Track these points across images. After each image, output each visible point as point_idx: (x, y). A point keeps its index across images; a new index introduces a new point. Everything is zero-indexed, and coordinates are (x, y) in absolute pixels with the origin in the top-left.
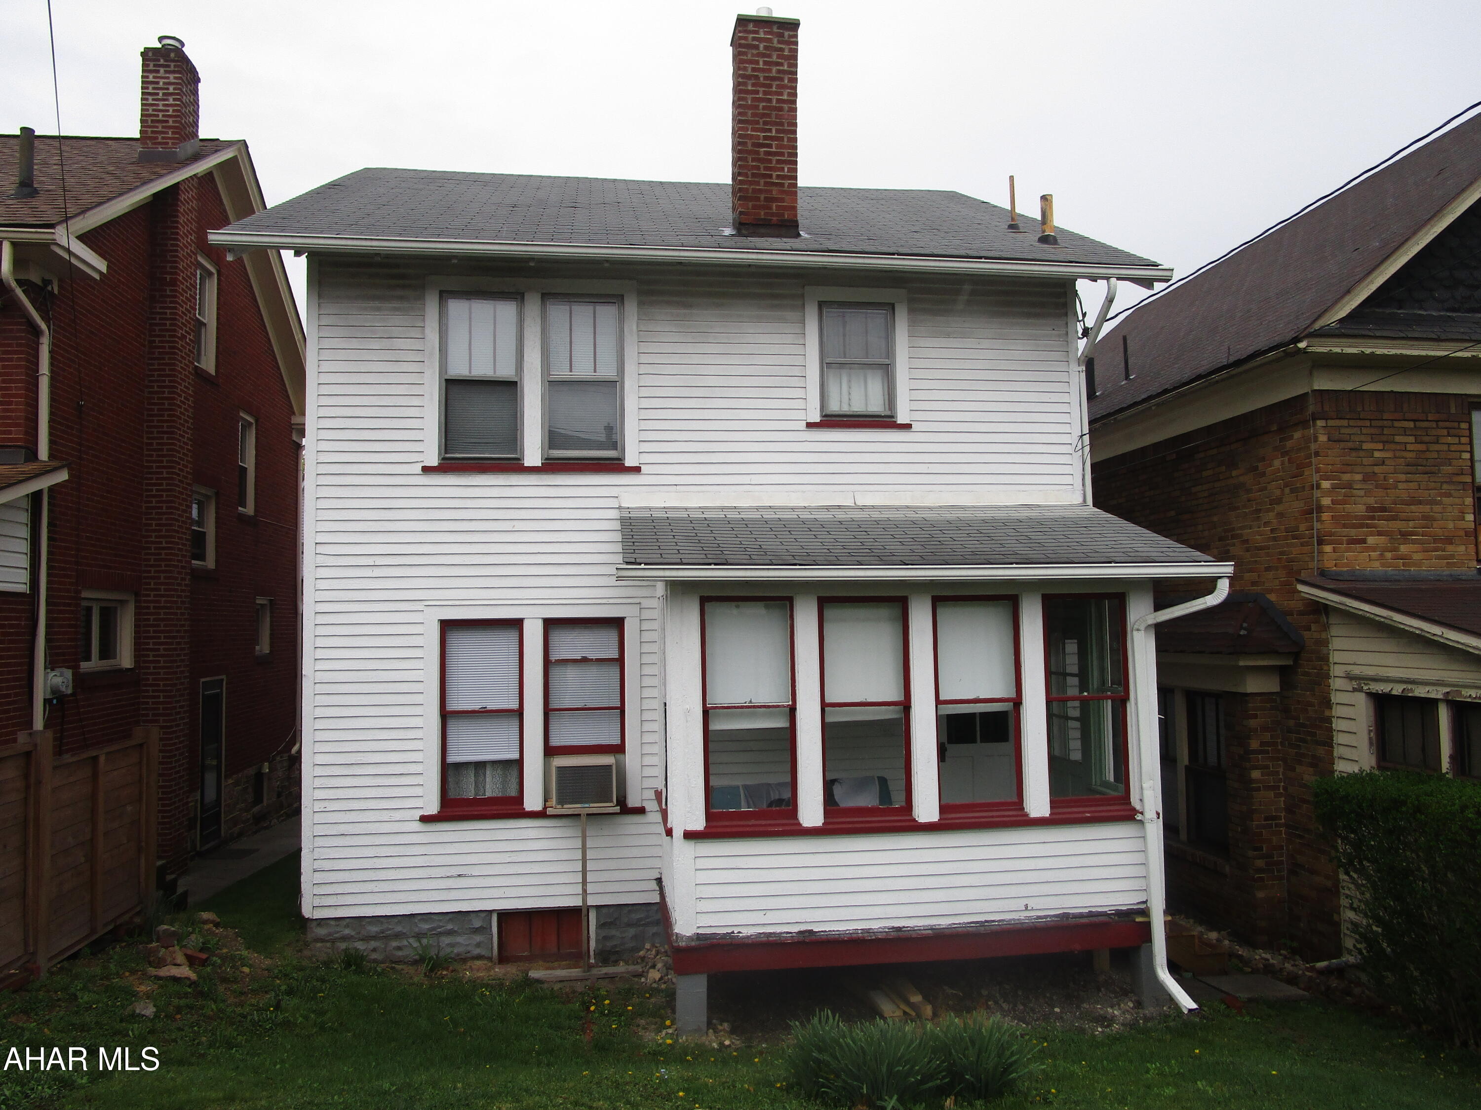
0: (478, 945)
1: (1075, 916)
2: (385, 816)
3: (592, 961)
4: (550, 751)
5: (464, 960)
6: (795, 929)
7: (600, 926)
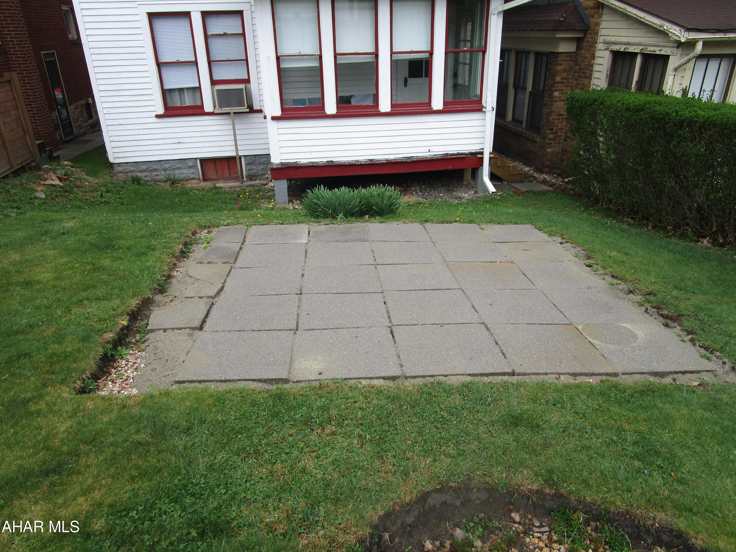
0: (192, 173)
1: (451, 155)
2: (139, 115)
3: (245, 180)
4: (213, 82)
5: (187, 180)
6: (325, 160)
7: (247, 164)
